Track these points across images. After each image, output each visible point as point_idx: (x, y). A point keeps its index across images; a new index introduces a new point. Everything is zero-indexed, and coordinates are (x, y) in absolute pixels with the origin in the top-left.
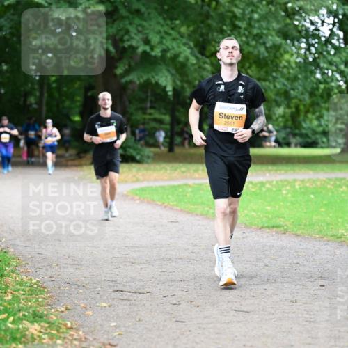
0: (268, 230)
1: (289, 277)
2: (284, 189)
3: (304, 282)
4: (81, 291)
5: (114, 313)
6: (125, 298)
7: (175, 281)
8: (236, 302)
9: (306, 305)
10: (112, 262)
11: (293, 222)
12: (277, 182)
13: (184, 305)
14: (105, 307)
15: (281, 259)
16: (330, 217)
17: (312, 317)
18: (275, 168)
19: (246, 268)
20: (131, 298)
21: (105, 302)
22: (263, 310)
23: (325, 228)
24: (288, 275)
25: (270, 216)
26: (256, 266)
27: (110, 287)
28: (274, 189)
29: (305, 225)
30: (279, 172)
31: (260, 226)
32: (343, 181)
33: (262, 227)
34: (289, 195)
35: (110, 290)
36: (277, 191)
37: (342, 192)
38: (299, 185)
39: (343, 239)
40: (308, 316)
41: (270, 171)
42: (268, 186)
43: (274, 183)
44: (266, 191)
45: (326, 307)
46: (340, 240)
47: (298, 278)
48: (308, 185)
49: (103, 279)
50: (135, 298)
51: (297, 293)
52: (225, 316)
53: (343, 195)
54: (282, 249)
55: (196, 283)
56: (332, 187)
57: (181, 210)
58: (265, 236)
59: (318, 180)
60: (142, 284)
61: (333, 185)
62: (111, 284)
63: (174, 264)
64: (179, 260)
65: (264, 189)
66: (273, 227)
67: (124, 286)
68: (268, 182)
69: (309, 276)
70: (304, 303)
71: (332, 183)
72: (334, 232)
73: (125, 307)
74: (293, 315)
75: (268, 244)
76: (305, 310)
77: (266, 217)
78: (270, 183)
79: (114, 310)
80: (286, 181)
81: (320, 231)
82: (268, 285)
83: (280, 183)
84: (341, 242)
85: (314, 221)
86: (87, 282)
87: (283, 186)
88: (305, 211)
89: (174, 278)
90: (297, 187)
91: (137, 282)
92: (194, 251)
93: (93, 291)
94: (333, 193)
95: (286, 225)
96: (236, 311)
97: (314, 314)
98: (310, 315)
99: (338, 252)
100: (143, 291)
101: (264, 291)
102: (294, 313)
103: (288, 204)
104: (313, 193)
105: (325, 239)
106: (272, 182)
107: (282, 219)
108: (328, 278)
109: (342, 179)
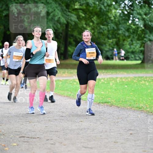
0: (102, 105)
1: (113, 130)
2: (111, 82)
3: (121, 132)
4: (2, 137)
5: (20, 149)
6: (26, 140)
7: (53, 131)
8: (85, 143)
9: (122, 144)
10: (19, 122)
11: (116, 100)
12: (107, 79)
13: (57, 144)
14: (15, 145)
15: (109, 120)
16: (136, 97)
17: (126, 150)
18: (106, 71)
19: (91, 125)
20: (29, 141)
21: (15, 143)
22: (100, 147)
23: (133, 103)
24: (113, 128)
25: (104, 97)
26: (96, 123)
27: (18, 135)
28: (106, 82)
29: (122, 102)
30: (108, 73)
31: (98, 102)
32: (142, 78)
33: (99, 103)
34: (114, 86)
35: (18, 137)
36: (107, 83)
37: (142, 84)
38: (119, 80)
39: (142, 109)
40: (123, 150)
41: (104, 73)
42: (102, 81)
43: (106, 79)
44: (101, 84)
45: (133, 145)
46: (141, 109)
47: (119, 130)
48: (124, 80)
49: (14, 131)
50: (31, 141)
51: (118, 138)
52: (80, 150)
53: (142, 86)
54: (110, 114)
55: (64, 133)
56: (137, 81)
57: (56, 94)
58: (101, 108)
59: (129, 77)
60: (35, 133)
61: (137, 80)
62: (18, 133)
63: (52, 123)
64: (55, 121)
65: (100, 83)
66: (105, 103)
67: (25, 134)
68: (102, 78)
69: (124, 129)
70: (122, 143)
71: (136, 79)
72: (138, 105)
73: (26, 145)
74: (116, 150)
75: (103, 112)
76: (122, 147)
77: (101, 97)
78: (104, 79)
79: (20, 148)
80: (112, 78)
81: (130, 105)
82: (103, 134)
83: (109, 79)
84: (141, 110)
85: (127, 99)
86: (6, 132)
87: (110, 81)
88: (122, 94)
89: (52, 130)
90: (118, 81)
91: (32, 132)
92: (63, 116)
93: (9, 137)
94: (137, 84)
95: (112, 102)
96: (85, 147)
97: (127, 149)
98: (125, 149)
99: (139, 116)
100: (35, 137)
101: (100, 137)
102: (116, 148)
103: (113, 90)
104: (126, 85)
105: (133, 109)
106: (105, 78)
107: (110, 99)
108: (134, 129)
109: (142, 77)
